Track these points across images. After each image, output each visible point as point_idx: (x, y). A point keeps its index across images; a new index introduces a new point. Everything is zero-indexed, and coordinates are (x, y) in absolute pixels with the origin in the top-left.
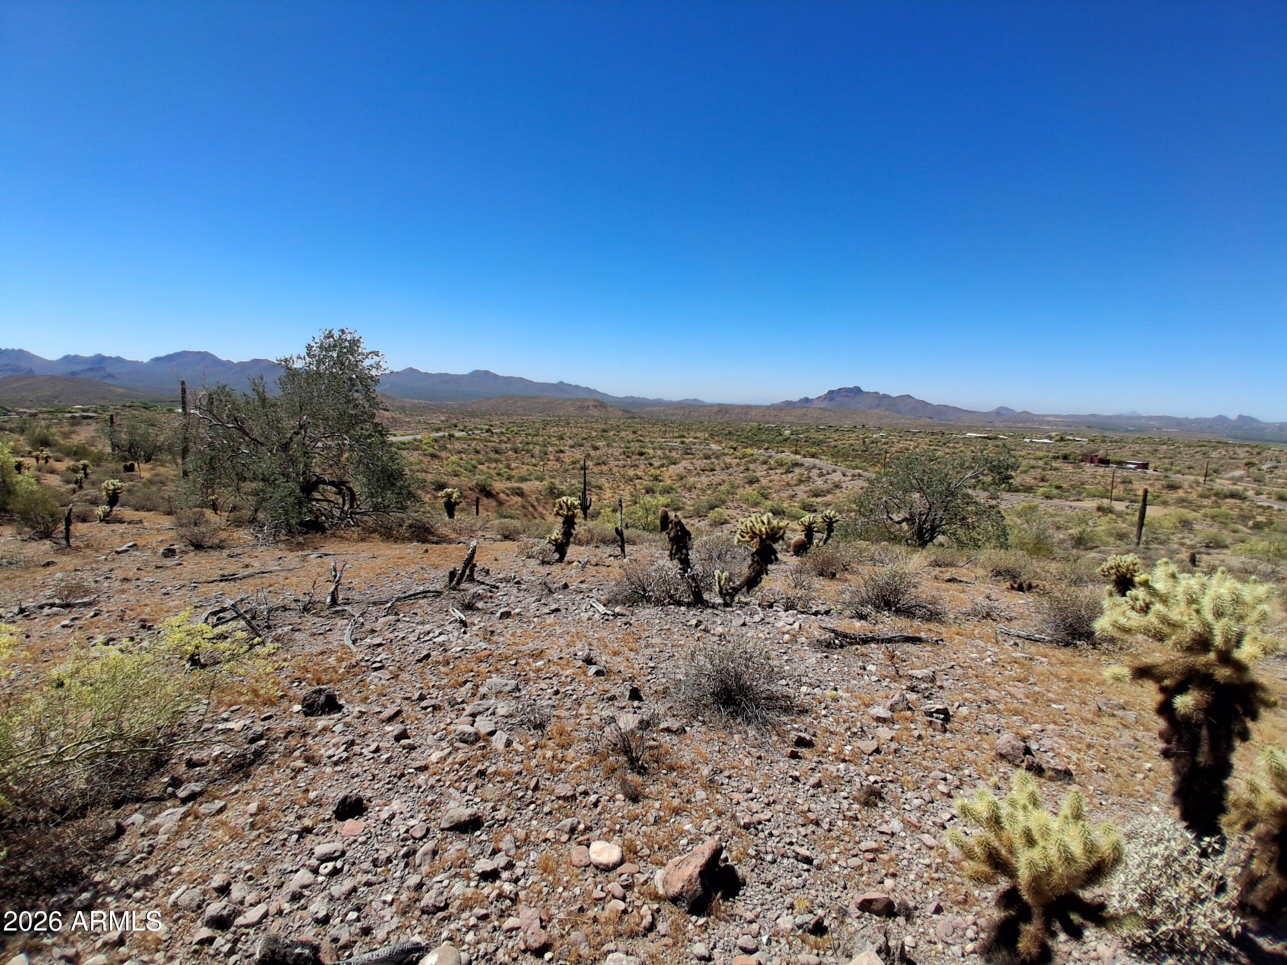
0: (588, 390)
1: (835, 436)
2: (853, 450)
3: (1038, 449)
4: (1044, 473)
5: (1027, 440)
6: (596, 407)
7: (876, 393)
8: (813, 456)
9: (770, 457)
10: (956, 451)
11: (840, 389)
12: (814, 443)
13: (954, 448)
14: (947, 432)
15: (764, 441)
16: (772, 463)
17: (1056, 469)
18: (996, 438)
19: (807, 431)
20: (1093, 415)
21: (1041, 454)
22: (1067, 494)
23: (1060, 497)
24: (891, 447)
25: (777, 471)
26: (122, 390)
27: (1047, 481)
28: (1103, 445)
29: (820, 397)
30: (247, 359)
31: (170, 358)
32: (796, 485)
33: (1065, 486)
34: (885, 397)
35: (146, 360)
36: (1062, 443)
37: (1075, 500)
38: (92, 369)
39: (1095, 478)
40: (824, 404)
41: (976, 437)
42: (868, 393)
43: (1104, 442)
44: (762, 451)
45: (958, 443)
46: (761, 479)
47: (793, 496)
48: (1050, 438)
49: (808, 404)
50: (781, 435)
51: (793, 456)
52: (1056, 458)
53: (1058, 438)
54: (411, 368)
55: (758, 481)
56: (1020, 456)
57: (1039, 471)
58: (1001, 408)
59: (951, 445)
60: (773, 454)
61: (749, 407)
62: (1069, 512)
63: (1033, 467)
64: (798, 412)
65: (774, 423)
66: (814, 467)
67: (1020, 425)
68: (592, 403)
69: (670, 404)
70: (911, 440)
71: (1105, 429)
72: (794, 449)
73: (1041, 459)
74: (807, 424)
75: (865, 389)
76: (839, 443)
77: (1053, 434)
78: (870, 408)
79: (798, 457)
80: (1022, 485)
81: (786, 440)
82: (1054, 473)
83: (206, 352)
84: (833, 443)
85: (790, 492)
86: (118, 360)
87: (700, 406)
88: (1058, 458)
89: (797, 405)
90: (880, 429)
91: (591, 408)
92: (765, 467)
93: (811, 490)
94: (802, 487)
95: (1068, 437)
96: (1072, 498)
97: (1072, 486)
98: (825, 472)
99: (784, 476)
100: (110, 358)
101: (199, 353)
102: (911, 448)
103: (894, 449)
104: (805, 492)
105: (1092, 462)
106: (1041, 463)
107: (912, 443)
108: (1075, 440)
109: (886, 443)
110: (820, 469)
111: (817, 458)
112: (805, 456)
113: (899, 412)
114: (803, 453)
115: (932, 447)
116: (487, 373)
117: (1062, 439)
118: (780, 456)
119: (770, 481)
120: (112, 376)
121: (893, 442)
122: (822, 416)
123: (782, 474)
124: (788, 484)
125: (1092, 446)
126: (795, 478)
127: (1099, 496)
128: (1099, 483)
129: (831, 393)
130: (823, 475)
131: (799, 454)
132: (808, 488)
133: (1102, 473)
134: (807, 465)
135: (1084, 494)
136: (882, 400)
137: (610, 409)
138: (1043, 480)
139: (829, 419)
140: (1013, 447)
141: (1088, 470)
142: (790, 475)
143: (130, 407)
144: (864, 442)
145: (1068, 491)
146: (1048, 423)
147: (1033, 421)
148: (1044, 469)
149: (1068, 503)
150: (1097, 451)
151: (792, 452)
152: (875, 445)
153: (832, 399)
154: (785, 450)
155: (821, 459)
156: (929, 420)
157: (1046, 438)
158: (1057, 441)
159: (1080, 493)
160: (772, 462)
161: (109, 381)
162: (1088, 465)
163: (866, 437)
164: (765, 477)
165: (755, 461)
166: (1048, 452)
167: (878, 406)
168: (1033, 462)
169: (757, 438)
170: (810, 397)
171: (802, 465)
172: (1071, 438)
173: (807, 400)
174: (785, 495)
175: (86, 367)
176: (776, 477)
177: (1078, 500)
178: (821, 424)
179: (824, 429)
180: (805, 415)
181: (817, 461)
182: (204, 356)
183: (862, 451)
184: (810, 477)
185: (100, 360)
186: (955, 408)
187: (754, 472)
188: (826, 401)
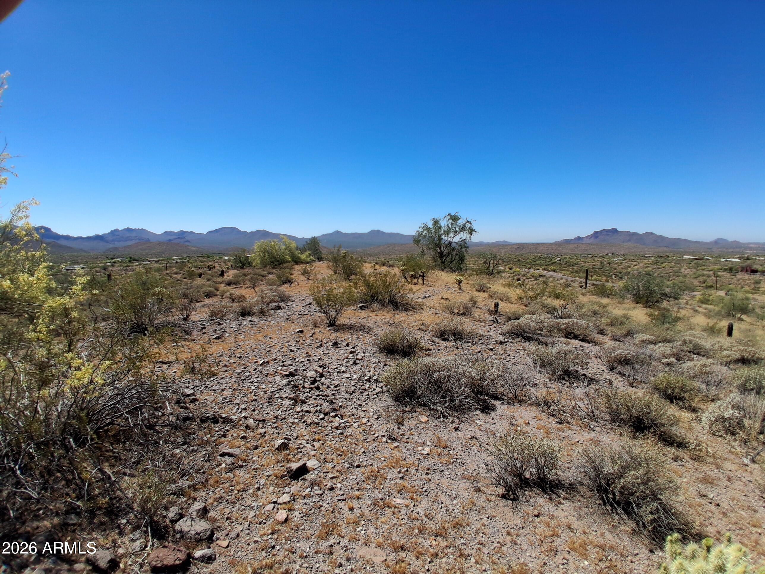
5: (723, 260)
7: (628, 232)
8: (554, 271)
11: (602, 230)
14: (670, 256)
15: (538, 264)
18: (702, 259)
26: (194, 249)
29: (588, 236)
30: (254, 230)
31: (216, 231)
34: (635, 234)
35: (205, 232)
36: (744, 261)
38: (179, 238)
40: (590, 241)
41: (689, 259)
42: (622, 232)
48: (741, 258)
49: (580, 241)
54: (337, 231)
61: (538, 244)
64: (572, 246)
67: (726, 250)
69: (488, 245)
72: (543, 267)
75: (619, 229)
78: (624, 242)
86: (192, 233)
87: (506, 245)
89: (572, 242)
95: (753, 257)
100: (188, 232)
101: (231, 228)
102: (632, 266)
105: (747, 271)
113: (644, 244)
114: (549, 269)
116: (378, 231)
117: (747, 259)
120: (189, 241)
122: (588, 248)
129: (596, 233)
134: (548, 276)
136: (632, 236)
143: (201, 257)
147: (740, 248)
151: (543, 269)
153: (596, 237)
156: (661, 249)
157: (738, 258)
160: (529, 275)
161: (187, 244)
167: (629, 240)
170: (581, 236)
171: (545, 276)
173: (579, 238)
175: (176, 237)
180: (576, 248)
182: (233, 230)
183: (599, 269)
185: (183, 232)
186: (685, 240)
188: (593, 238)
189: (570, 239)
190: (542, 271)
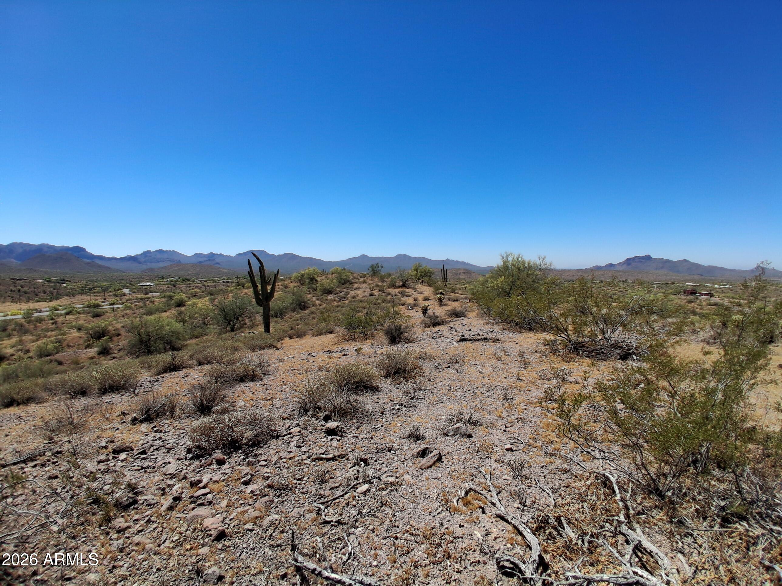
0: (464, 263)
6: (464, 273)
7: (661, 259)
11: (635, 257)
29: (620, 263)
30: (282, 253)
31: (245, 253)
34: (668, 261)
38: (209, 260)
40: (622, 268)
42: (656, 259)
49: (612, 268)
54: (364, 255)
61: (564, 271)
68: (462, 271)
75: (653, 256)
78: (656, 269)
83: (262, 250)
86: (221, 255)
91: (462, 274)
100: (217, 254)
101: (259, 251)
116: (405, 256)
120: (219, 264)
129: (629, 259)
136: (665, 263)
137: (473, 274)
153: (629, 264)
156: (697, 276)
161: (217, 266)
170: (614, 263)
173: (611, 265)
175: (206, 259)
185: (212, 255)
188: (625, 265)
189: (602, 265)
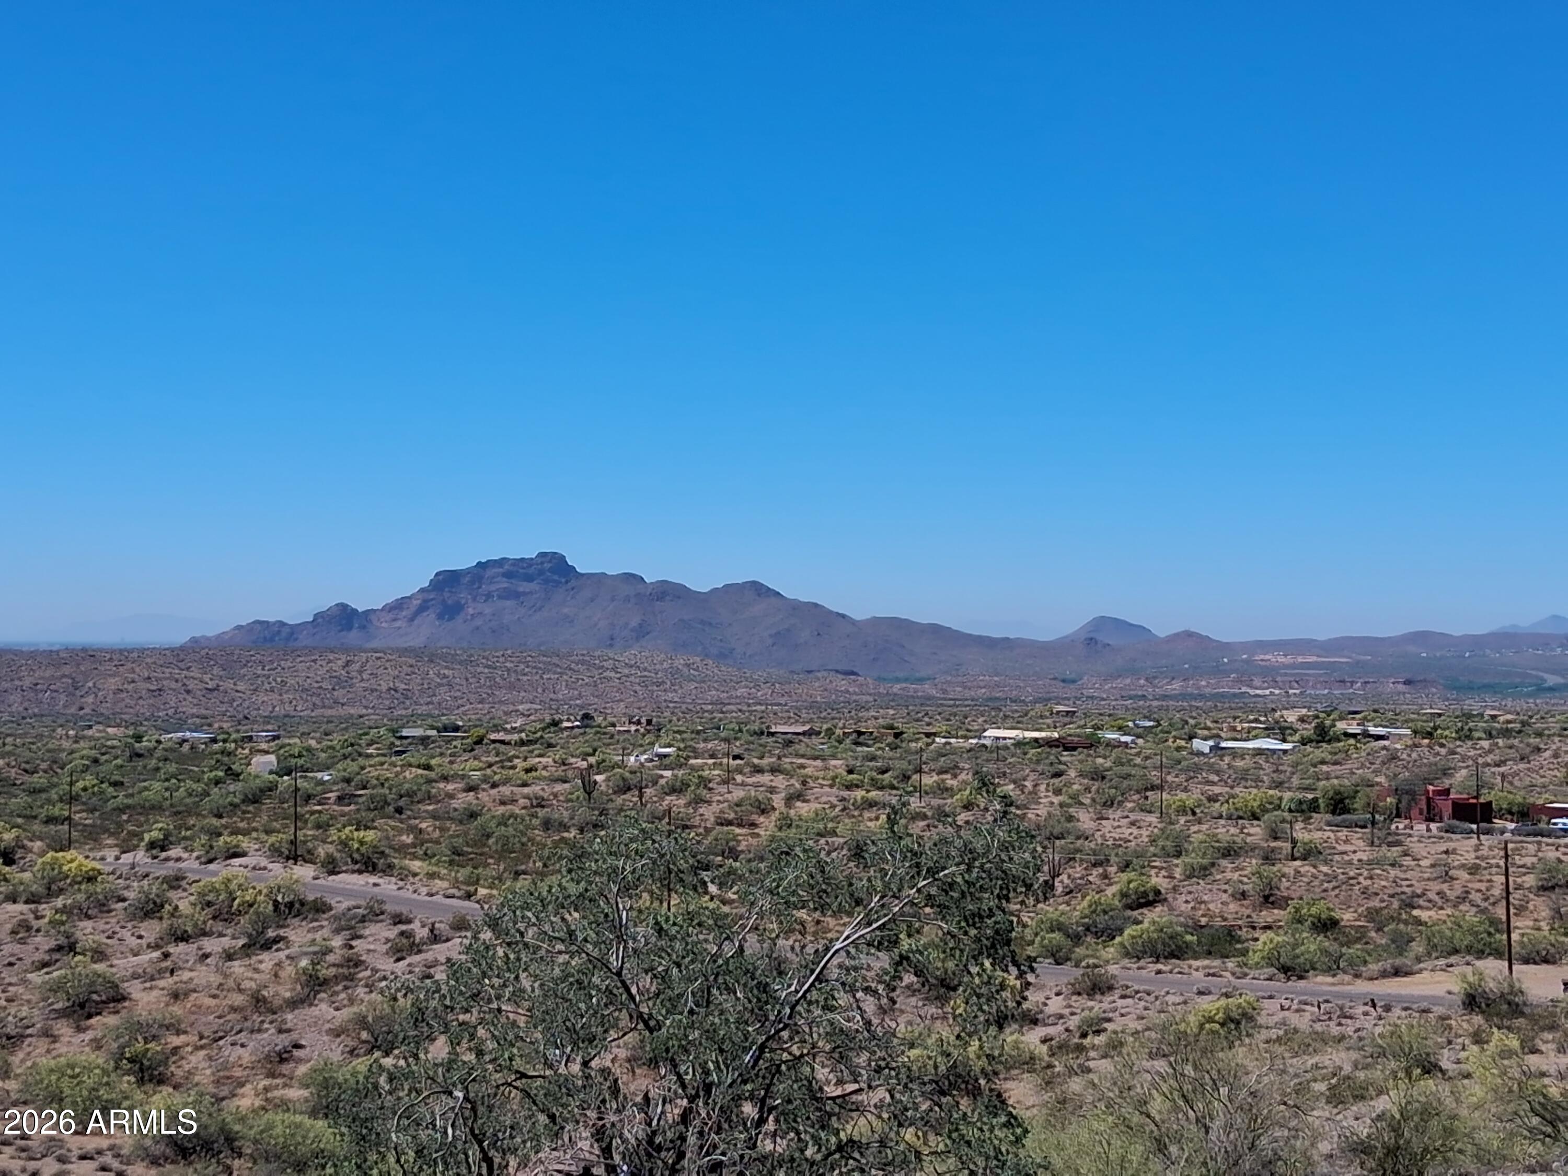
1: (472, 768)
2: (547, 825)
3: (1243, 777)
4: (1268, 870)
5: (1204, 746)
8: (370, 862)
9: (175, 881)
10: (950, 803)
11: (483, 566)
12: (379, 806)
13: (943, 790)
14: (910, 730)
15: (157, 808)
16: (184, 906)
17: (1310, 854)
18: (1092, 744)
19: (353, 751)
20: (1421, 637)
21: (1250, 796)
22: (1355, 950)
23: (1333, 967)
24: (698, 801)
25: (211, 945)
27: (1282, 903)
28: (1464, 748)
32: (294, 1004)
33: (1347, 917)
36: (1323, 751)
37: (1384, 975)
39: (1448, 878)
41: (1019, 744)
42: (600, 578)
43: (1465, 736)
44: (141, 856)
45: (953, 770)
46: (134, 989)
47: (283, 1057)
48: (1282, 731)
50: (236, 776)
51: (278, 871)
52: (1306, 809)
53: (1308, 730)
55: (118, 998)
56: (1182, 810)
57: (1252, 863)
58: (1102, 622)
59: (929, 780)
60: (190, 864)
62: (1368, 1023)
63: (1230, 852)
64: (310, 670)
65: (204, 722)
66: (374, 913)
67: (1176, 686)
70: (774, 770)
71: (1470, 688)
72: (281, 838)
73: (1255, 817)
74: (349, 722)
76: (486, 796)
77: (1291, 717)
78: (611, 641)
79: (304, 872)
80: (1198, 928)
81: (255, 798)
82: (1306, 868)
84: (464, 800)
85: (270, 1039)
88: (1313, 806)
89: (304, 640)
90: (654, 728)
92: (152, 929)
93: (362, 1022)
94: (323, 1009)
95: (1341, 726)
96: (1374, 967)
97: (1372, 915)
98: (422, 933)
99: (237, 967)
102: (778, 801)
103: (709, 813)
104: (337, 1033)
105: (1431, 816)
106: (1256, 832)
107: (780, 781)
108: (1366, 734)
109: (675, 789)
110: (398, 919)
111: (388, 870)
112: (331, 867)
113: (722, 656)
114: (322, 851)
115: (859, 794)
117: (1323, 735)
118: (221, 871)
119: (176, 996)
121: (704, 782)
122: (413, 685)
123: (229, 956)
124: (259, 1001)
125: (1426, 754)
126: (289, 971)
127: (1469, 950)
128: (1464, 898)
129: (445, 582)
130: (415, 948)
131: (308, 858)
132: (346, 1014)
133: (1470, 858)
134: (340, 905)
135: (1418, 947)
136: (653, 605)
138: (1269, 899)
139: (443, 694)
140: (1154, 776)
141: (1417, 848)
142: (267, 960)
144: (589, 788)
145: (1361, 936)
146: (1270, 674)
147: (1218, 671)
148: (1269, 858)
149: (1362, 987)
150: (1446, 772)
151: (275, 852)
152: (631, 797)
153: (451, 611)
154: (245, 843)
155: (405, 875)
156: (842, 683)
157: (1269, 731)
158: (1304, 742)
159: (1401, 943)
160: (184, 902)
162: (1420, 827)
163: (600, 767)
164: (148, 977)
165: (103, 907)
166: (1278, 785)
167: (641, 632)
168: (1226, 832)
169: (121, 799)
171: (320, 908)
172: (1354, 729)
174: (246, 1055)
176: (204, 975)
177: (1397, 972)
178: (411, 720)
179: (424, 740)
180: (339, 683)
181: (387, 886)
184: (356, 963)
186: (936, 630)
187: (99, 955)
188: (428, 617)
189: (292, 619)
190: (277, 868)
